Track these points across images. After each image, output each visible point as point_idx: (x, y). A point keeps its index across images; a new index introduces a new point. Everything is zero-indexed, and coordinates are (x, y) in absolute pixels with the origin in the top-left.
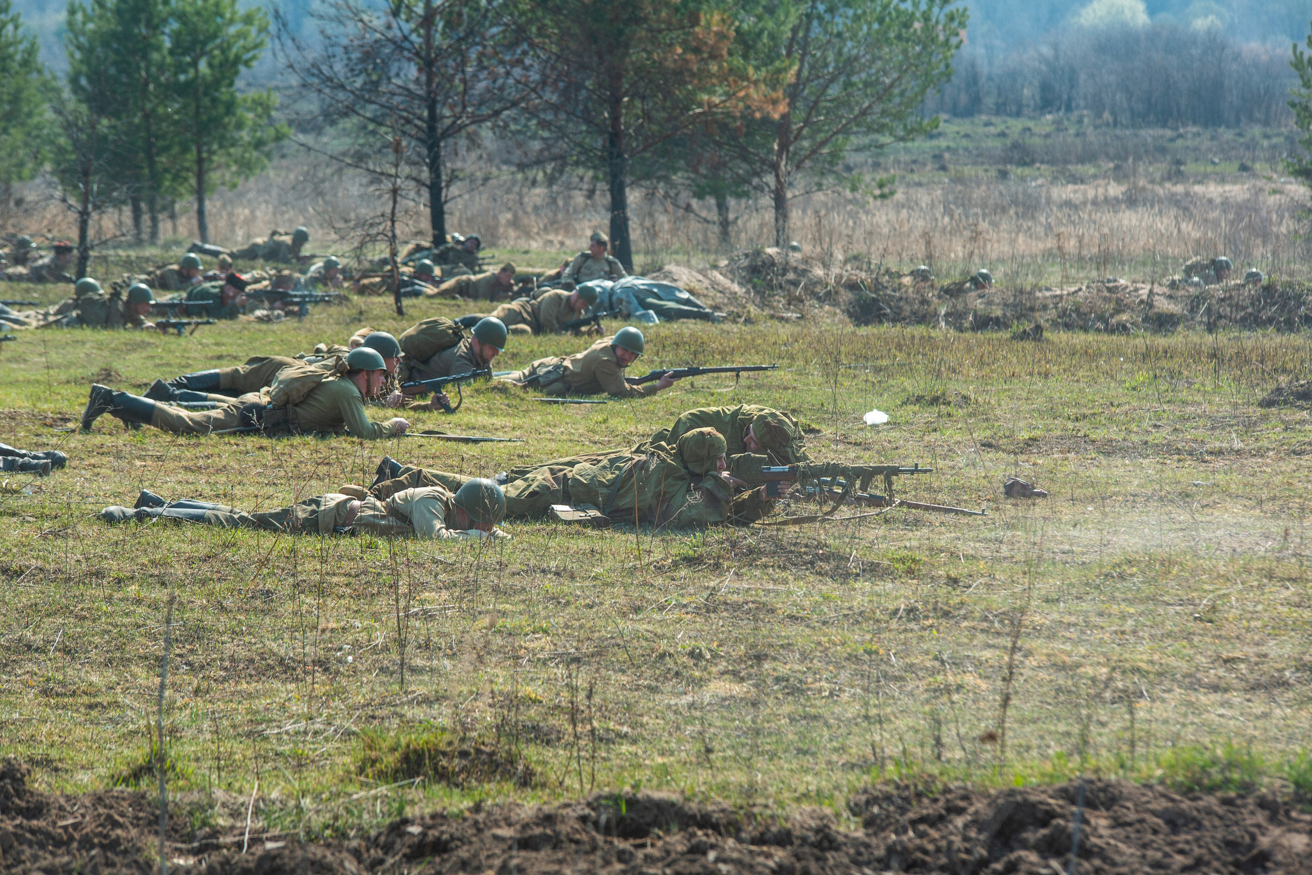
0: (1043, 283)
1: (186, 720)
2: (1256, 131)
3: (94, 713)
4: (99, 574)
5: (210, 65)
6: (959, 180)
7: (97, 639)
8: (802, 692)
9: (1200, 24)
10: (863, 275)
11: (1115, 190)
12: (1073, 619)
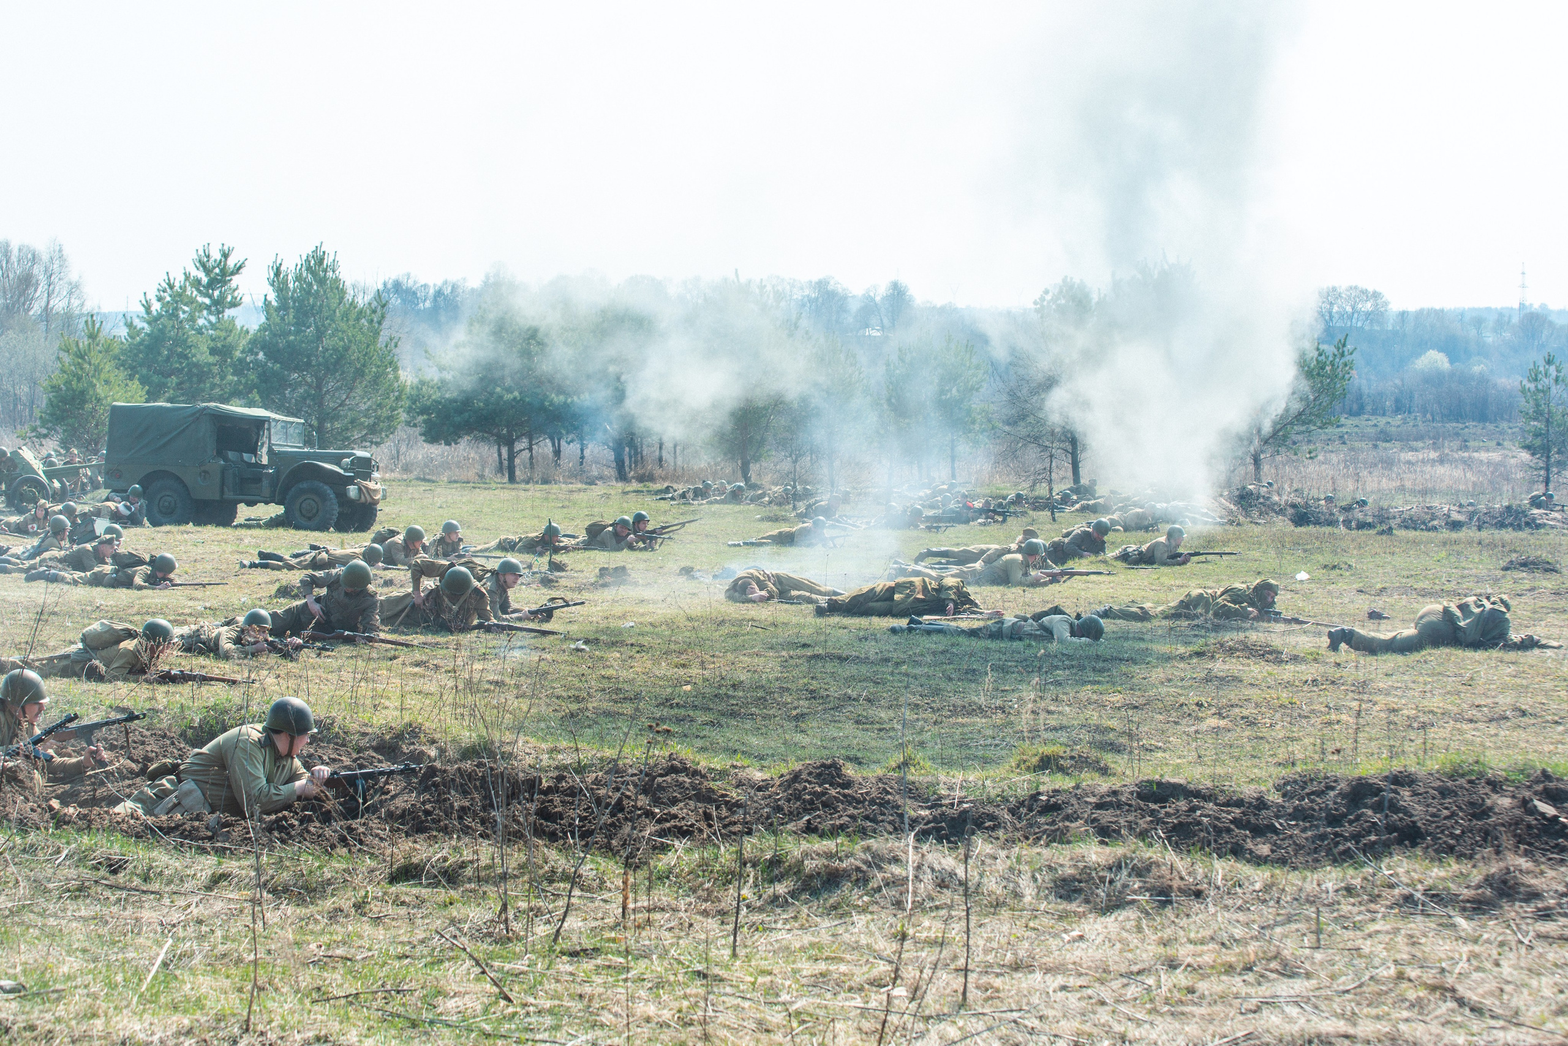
0: (1394, 504)
1: (929, 738)
2: (1504, 425)
3: (882, 734)
4: (887, 660)
5: (958, 391)
6: (1352, 449)
7: (885, 695)
8: (1255, 724)
9: (1477, 369)
10: (1299, 500)
11: (1433, 455)
12: (1399, 685)
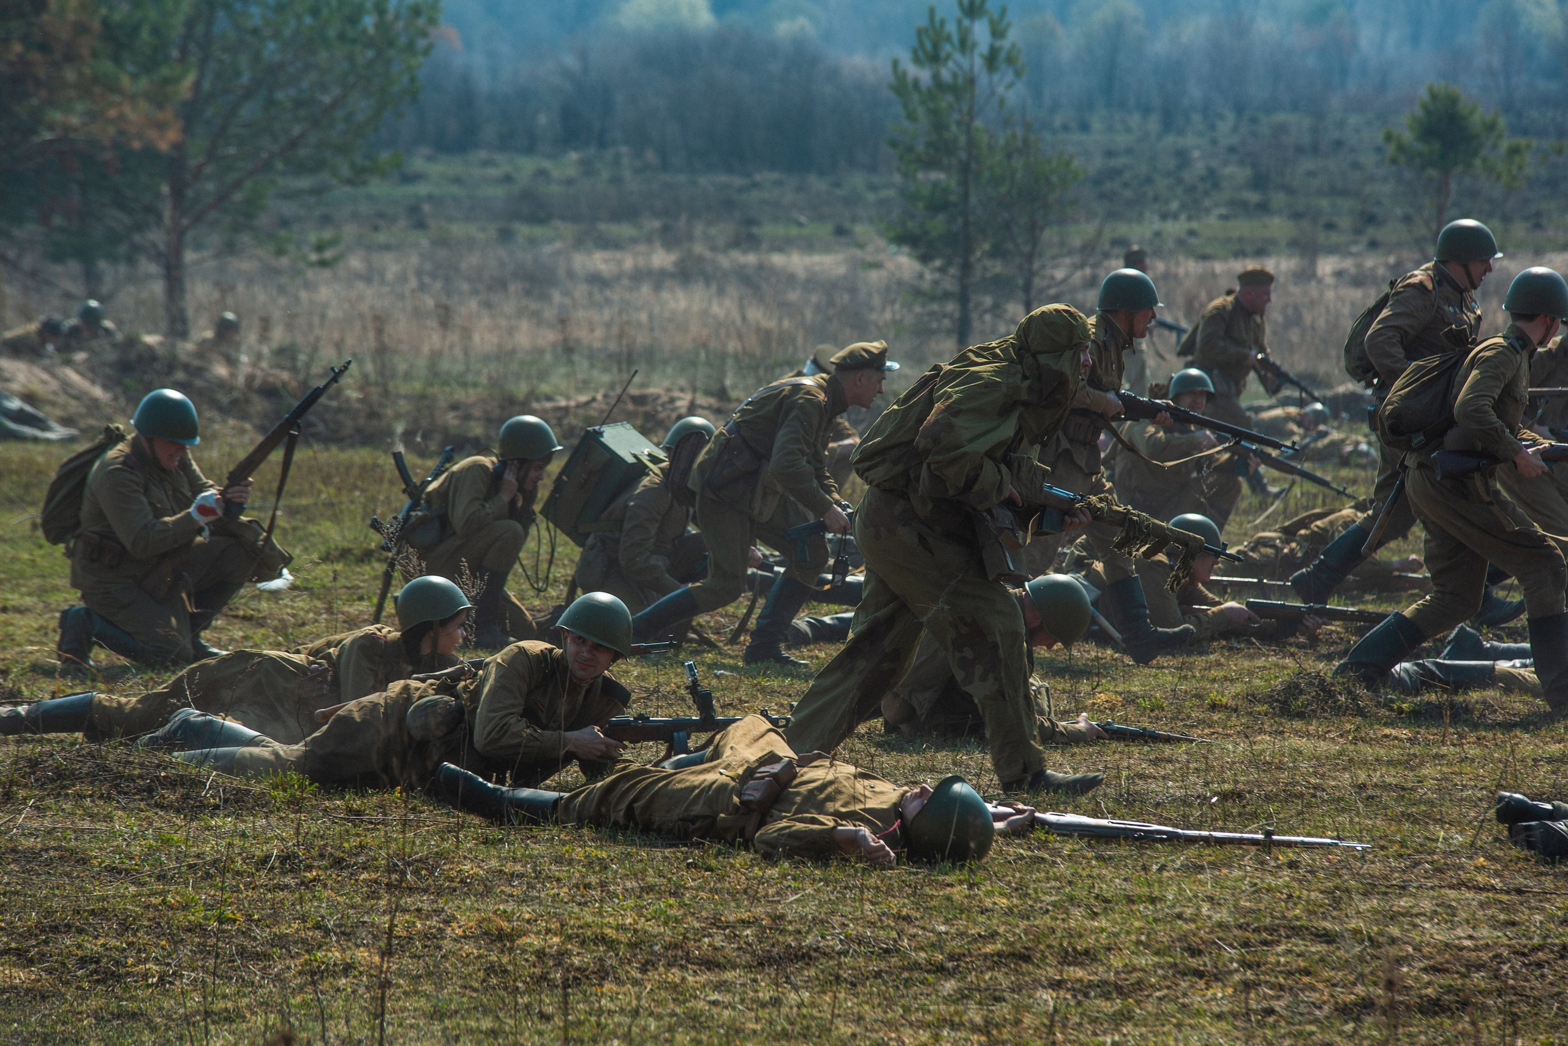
0: (544, 388)
2: (857, 180)
6: (443, 242)
8: (119, 978)
9: (785, 29)
10: (285, 376)
11: (662, 259)
12: (518, 868)
